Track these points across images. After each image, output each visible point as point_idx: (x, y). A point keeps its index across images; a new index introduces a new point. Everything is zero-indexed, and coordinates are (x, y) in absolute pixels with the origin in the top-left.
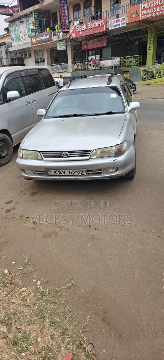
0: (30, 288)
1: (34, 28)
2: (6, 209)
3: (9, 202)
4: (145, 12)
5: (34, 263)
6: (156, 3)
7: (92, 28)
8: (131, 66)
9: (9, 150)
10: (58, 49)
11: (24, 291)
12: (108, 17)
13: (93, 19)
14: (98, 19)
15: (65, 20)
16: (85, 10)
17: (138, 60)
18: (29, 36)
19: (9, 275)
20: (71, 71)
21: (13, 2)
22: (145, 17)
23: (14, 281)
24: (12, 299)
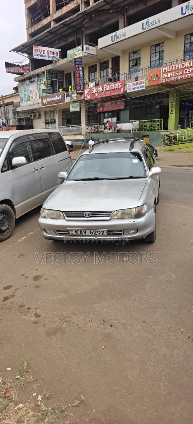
0: (28, 404)
1: (46, 88)
2: (3, 297)
3: (8, 288)
4: (166, 76)
5: (34, 370)
6: (178, 67)
7: (109, 90)
8: (151, 130)
9: (11, 223)
10: (71, 110)
11: (20, 409)
12: (126, 79)
13: (110, 81)
14: (115, 81)
15: (80, 81)
16: (102, 72)
17: (159, 124)
18: (39, 96)
19: (2, 386)
20: (85, 134)
21: (23, 61)
22: (167, 81)
23: (8, 394)
24: (5, 419)
